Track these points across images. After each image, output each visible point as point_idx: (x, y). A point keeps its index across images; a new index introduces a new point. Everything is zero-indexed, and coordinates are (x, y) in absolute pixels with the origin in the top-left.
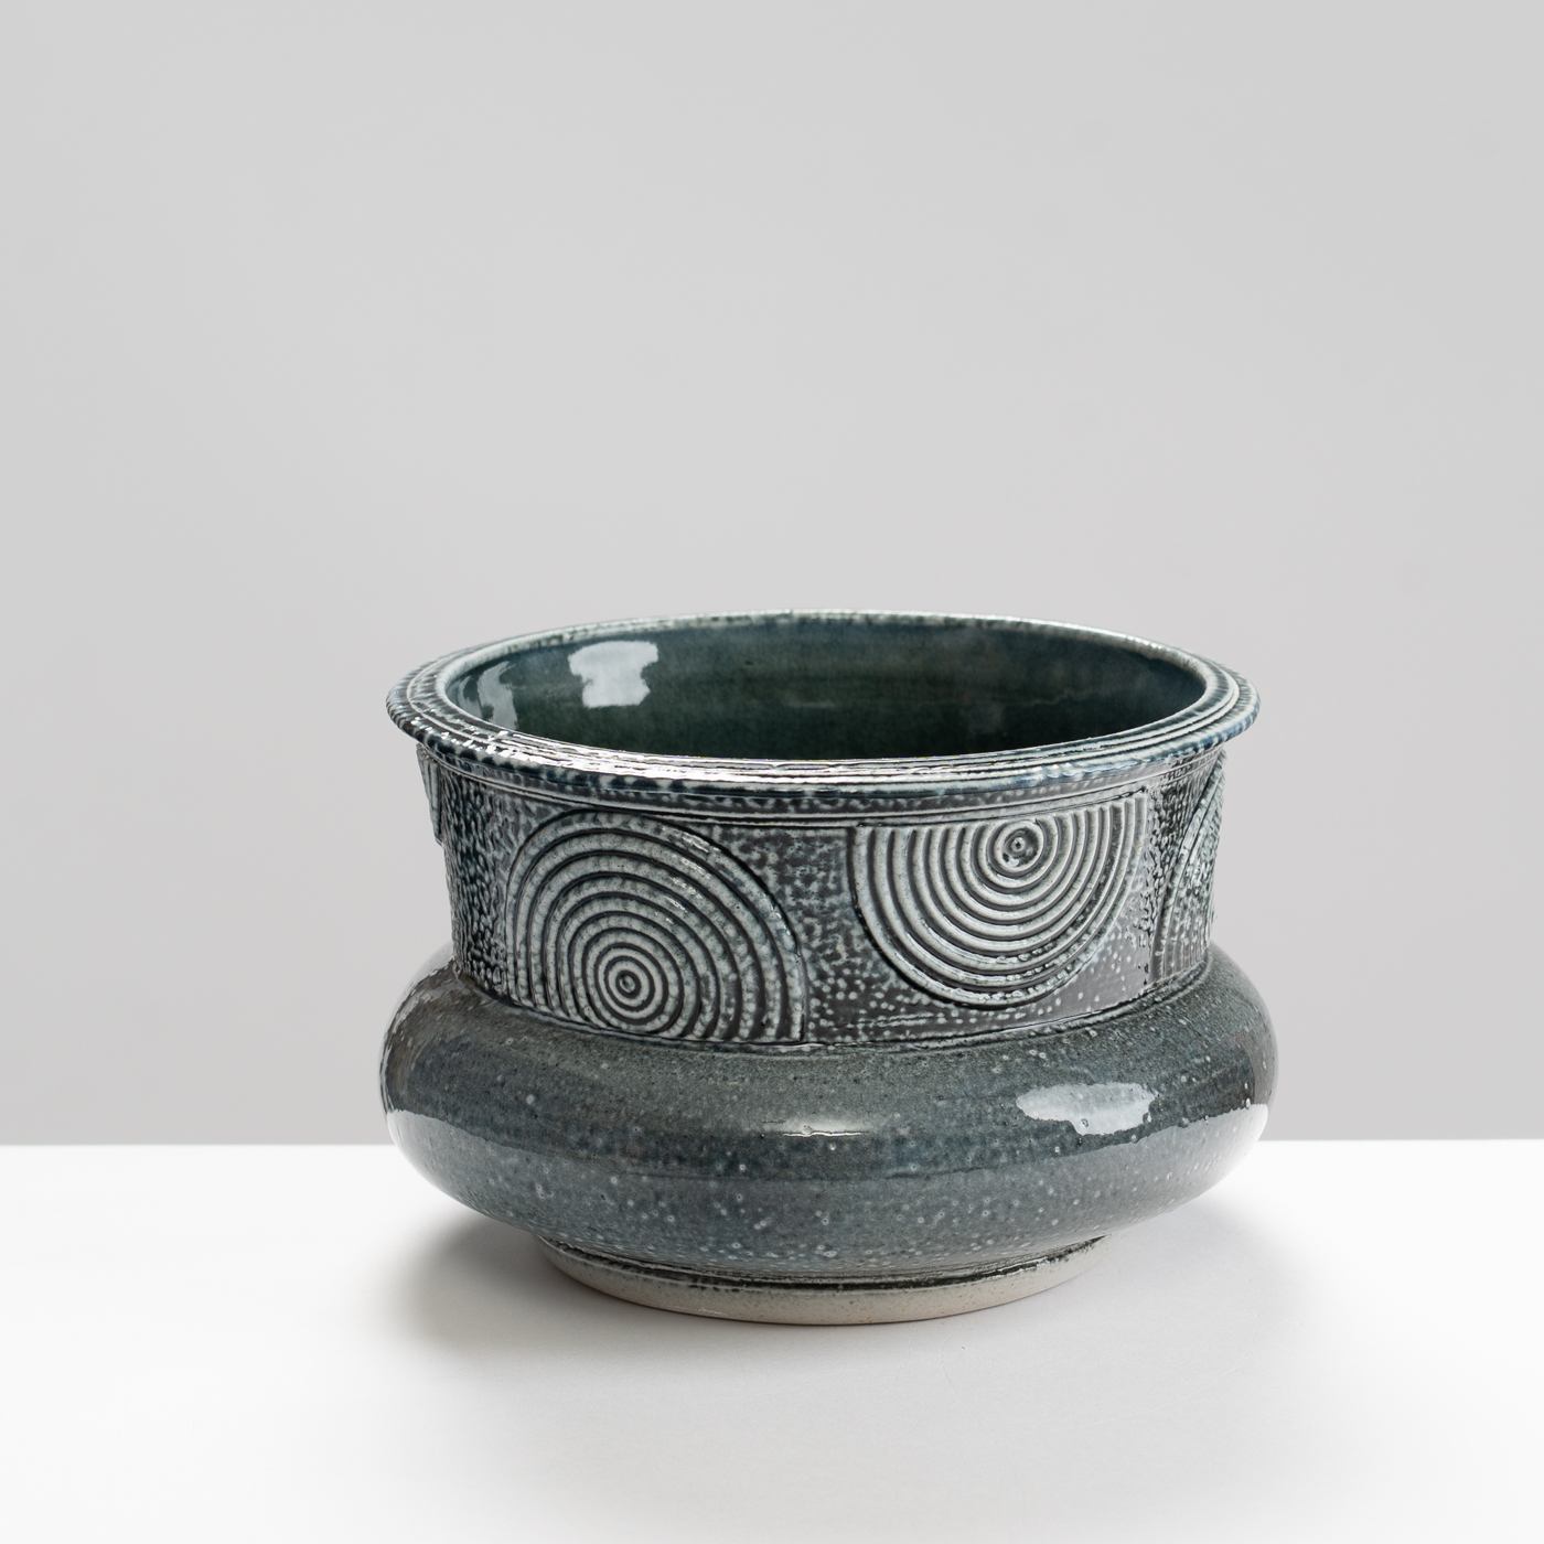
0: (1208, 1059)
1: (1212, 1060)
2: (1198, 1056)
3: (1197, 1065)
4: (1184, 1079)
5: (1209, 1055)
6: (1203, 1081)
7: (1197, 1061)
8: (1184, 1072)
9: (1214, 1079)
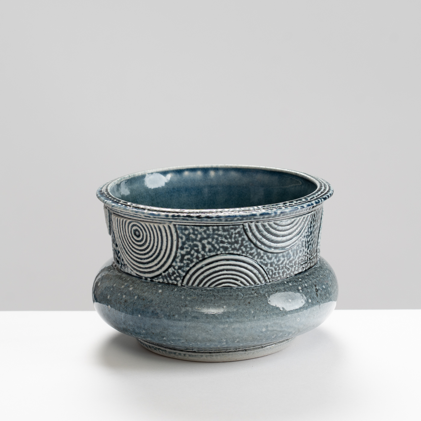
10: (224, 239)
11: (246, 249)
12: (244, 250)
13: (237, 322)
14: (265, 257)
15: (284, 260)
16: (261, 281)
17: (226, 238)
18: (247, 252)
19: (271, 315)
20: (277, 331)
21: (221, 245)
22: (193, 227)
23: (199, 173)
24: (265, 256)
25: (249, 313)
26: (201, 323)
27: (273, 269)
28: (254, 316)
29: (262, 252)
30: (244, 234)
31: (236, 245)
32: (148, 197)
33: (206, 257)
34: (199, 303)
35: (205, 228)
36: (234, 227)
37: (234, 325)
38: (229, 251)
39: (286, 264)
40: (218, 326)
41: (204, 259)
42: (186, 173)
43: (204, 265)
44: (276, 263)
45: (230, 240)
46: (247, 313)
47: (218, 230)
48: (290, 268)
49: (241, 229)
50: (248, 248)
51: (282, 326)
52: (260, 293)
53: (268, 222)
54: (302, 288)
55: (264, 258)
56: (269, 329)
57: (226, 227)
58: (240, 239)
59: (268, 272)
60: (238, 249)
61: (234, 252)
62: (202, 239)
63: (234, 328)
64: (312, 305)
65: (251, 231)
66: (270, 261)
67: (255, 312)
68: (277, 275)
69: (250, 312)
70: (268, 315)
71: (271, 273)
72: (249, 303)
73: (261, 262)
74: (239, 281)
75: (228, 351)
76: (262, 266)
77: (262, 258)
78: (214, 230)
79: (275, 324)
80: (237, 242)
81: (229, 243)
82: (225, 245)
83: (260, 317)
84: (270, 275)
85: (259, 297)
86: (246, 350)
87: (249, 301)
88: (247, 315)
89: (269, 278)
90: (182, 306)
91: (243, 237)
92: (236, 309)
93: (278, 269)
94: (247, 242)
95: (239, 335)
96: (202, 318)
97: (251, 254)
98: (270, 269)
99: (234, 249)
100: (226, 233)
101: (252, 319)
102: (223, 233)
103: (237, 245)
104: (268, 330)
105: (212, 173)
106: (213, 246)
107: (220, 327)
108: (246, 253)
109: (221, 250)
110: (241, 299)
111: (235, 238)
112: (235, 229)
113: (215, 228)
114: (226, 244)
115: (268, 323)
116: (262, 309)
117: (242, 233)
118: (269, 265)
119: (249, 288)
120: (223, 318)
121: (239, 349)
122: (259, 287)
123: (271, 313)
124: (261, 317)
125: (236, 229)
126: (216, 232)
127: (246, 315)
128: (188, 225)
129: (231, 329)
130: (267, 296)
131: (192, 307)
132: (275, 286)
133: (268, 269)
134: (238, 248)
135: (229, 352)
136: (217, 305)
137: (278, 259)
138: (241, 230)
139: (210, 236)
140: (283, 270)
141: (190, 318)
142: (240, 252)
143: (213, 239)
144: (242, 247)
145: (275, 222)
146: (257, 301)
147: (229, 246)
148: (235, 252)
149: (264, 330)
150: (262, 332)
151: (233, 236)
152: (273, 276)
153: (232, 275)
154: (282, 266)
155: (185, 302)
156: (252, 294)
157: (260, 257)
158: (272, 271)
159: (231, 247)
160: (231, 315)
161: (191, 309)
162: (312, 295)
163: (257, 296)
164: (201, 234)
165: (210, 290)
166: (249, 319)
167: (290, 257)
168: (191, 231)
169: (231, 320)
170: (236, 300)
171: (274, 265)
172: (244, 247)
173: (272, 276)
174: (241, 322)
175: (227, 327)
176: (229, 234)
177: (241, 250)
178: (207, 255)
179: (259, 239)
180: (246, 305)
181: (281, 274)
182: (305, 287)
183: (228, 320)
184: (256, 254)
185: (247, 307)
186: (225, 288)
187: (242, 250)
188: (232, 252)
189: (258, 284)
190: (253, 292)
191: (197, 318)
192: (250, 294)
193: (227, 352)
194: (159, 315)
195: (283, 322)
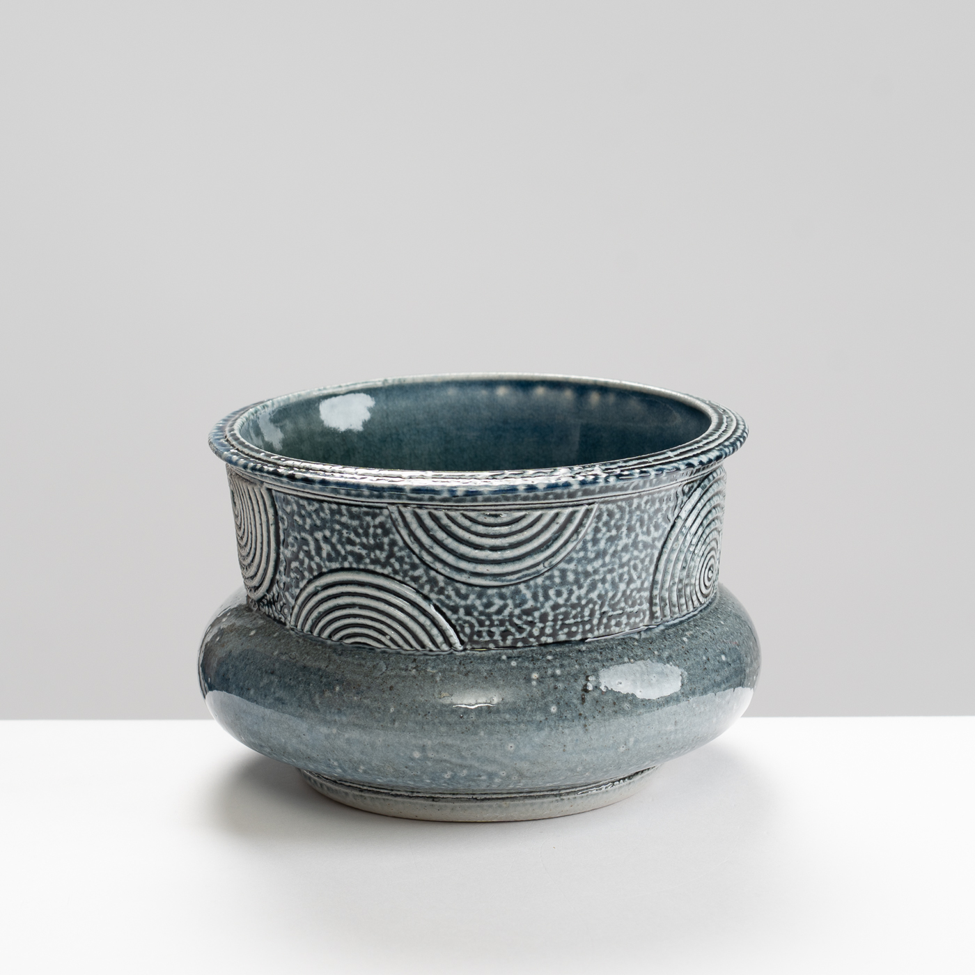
10: (352, 536)
11: (401, 566)
12: (397, 566)
13: (355, 725)
14: (450, 591)
15: (505, 606)
16: (439, 645)
17: (357, 535)
18: (405, 573)
19: (434, 724)
20: (451, 763)
21: (349, 548)
22: (296, 498)
23: (568, 394)
24: (450, 588)
25: (383, 711)
26: (287, 716)
27: (474, 621)
28: (394, 721)
29: (440, 578)
30: (394, 530)
31: (378, 552)
32: (436, 432)
33: (324, 570)
34: (296, 669)
35: (317, 505)
36: (371, 510)
37: (349, 731)
38: (366, 564)
39: (511, 615)
40: (318, 727)
41: (321, 574)
42: (540, 391)
43: (319, 589)
44: (481, 608)
45: (364, 540)
46: (381, 711)
47: (340, 513)
48: (525, 626)
49: (387, 517)
50: (406, 563)
51: (463, 754)
52: (425, 671)
53: (448, 510)
54: (542, 677)
55: (446, 593)
56: (430, 754)
57: (354, 509)
58: (386, 540)
59: (462, 627)
60: (384, 562)
61: (375, 568)
62: (315, 527)
63: (348, 739)
64: (558, 720)
65: (407, 525)
66: (463, 603)
67: (398, 711)
68: (487, 638)
69: (386, 709)
70: (428, 723)
71: (467, 630)
72: (391, 688)
73: (439, 600)
74: (388, 637)
75: (393, 793)
76: (444, 610)
77: (441, 591)
78: (333, 512)
79: (445, 747)
80: (380, 546)
81: (364, 546)
82: (357, 549)
83: (407, 723)
84: (465, 635)
85: (420, 678)
86: (433, 799)
87: (393, 684)
88: (380, 715)
89: (462, 642)
90: (266, 672)
91: (391, 536)
92: (360, 697)
93: (487, 623)
94: (401, 549)
95: (361, 756)
96: (291, 704)
97: (415, 579)
98: (466, 622)
99: (375, 561)
100: (355, 523)
101: (389, 725)
102: (349, 522)
103: (381, 554)
104: (426, 758)
105: (595, 398)
106: (333, 547)
107: (321, 730)
108: (401, 574)
109: (350, 558)
110: (377, 676)
111: (375, 536)
112: (374, 516)
113: (334, 507)
114: (358, 547)
115: (424, 740)
116: (414, 707)
117: (390, 528)
118: (462, 611)
119: (409, 655)
120: (328, 712)
121: (419, 792)
122: (431, 658)
123: (437, 721)
124: (410, 725)
125: (376, 517)
126: (337, 517)
127: (376, 714)
128: (289, 494)
129: (342, 740)
130: (438, 679)
131: (280, 677)
132: (471, 662)
133: (459, 619)
134: (383, 560)
135: (396, 795)
136: (325, 680)
137: (485, 600)
138: (386, 521)
139: (327, 525)
140: (502, 629)
141: (272, 701)
142: (388, 571)
143: (333, 531)
144: (393, 560)
145: (465, 513)
146: (409, 687)
147: (364, 552)
148: (379, 569)
149: (417, 755)
150: (412, 759)
151: (371, 530)
152: (475, 638)
153: (372, 620)
154: (500, 617)
155: (274, 665)
156: (406, 670)
157: (436, 589)
158: (472, 626)
159: (368, 555)
160: (345, 708)
161: (277, 680)
162: (566, 697)
163: (417, 676)
164: (310, 516)
165: (330, 646)
166: (382, 724)
167: (524, 601)
168: (295, 508)
169: (344, 719)
170: (367, 676)
171: (476, 614)
172: (396, 560)
173: (470, 637)
174: (364, 728)
175: (335, 735)
176: (361, 526)
177: (390, 567)
178: (326, 567)
179: (427, 547)
180: (384, 692)
181: (497, 637)
182: (553, 675)
183: (337, 718)
184: (426, 581)
185: (384, 696)
186: (360, 647)
187: (392, 566)
188: (371, 567)
189: (431, 651)
190: (411, 665)
191: (283, 703)
192: (401, 669)
193: (392, 795)
194: (230, 684)
195: (464, 746)
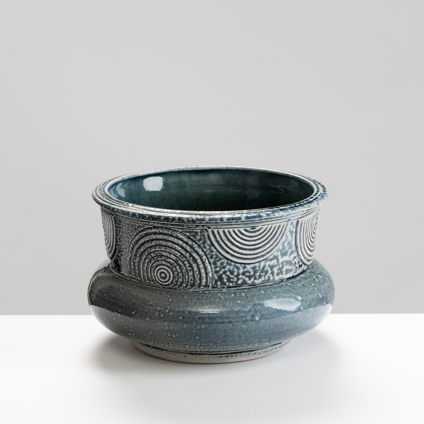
0: (114, 296)
1: (114, 297)
2: (112, 293)
3: (110, 295)
4: (105, 295)
5: (115, 296)
6: (108, 299)
7: (111, 294)
8: (107, 294)
9: (111, 301)
